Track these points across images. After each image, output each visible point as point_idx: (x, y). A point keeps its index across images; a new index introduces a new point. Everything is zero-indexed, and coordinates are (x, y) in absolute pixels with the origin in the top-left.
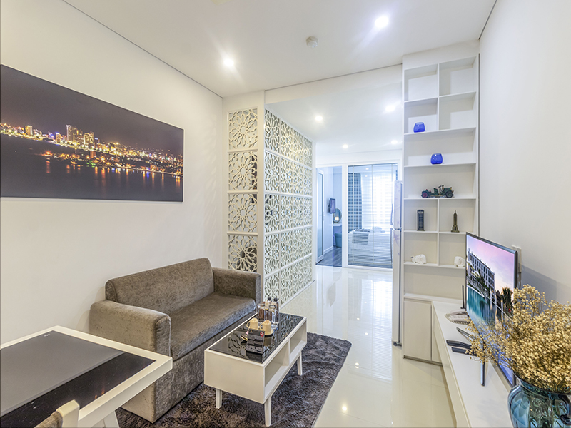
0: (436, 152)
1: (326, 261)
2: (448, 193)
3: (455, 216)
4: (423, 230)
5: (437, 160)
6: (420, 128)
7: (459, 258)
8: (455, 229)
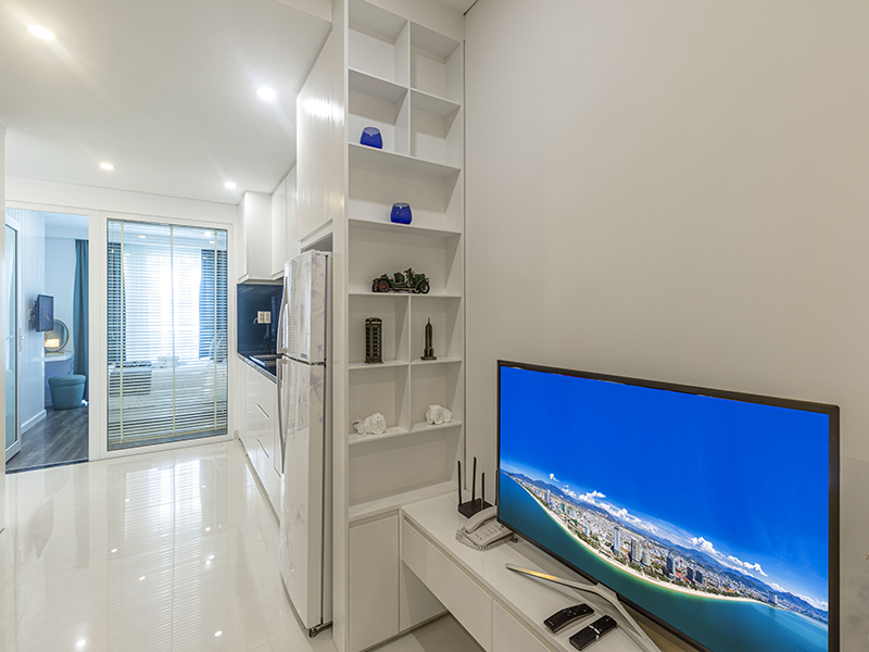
0: (402, 200)
1: (31, 455)
2: (419, 284)
3: (429, 329)
4: (380, 361)
5: (401, 215)
6: (372, 140)
7: (438, 407)
8: (429, 354)
